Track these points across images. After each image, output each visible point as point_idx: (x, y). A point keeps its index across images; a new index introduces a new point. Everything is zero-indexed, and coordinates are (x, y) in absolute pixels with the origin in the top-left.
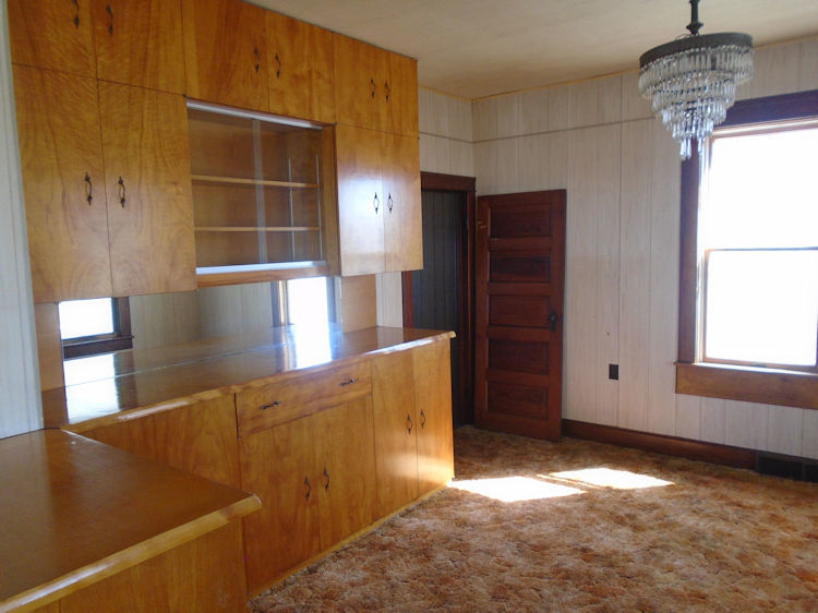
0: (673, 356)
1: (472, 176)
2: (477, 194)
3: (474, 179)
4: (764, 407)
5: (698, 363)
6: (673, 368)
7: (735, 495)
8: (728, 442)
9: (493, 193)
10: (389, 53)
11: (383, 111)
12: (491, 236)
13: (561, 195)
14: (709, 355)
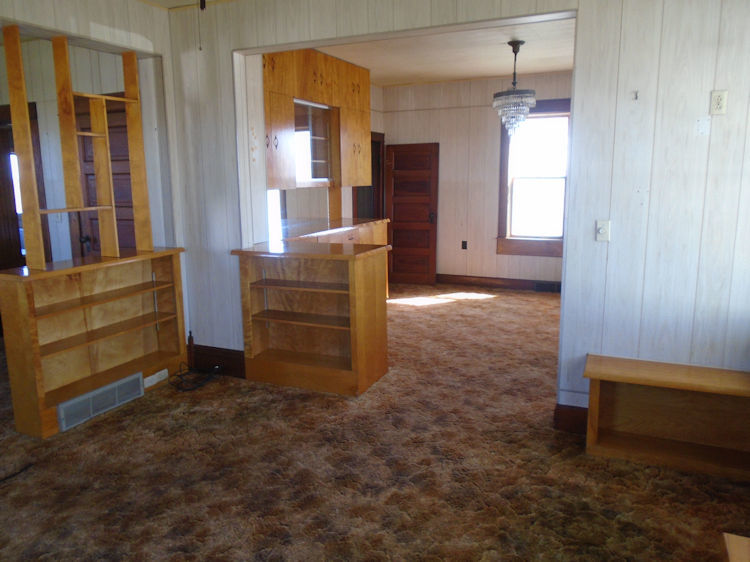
0: (495, 234)
1: (382, 132)
2: (386, 144)
3: (383, 135)
4: (538, 258)
5: (508, 237)
6: (495, 241)
7: (525, 298)
8: (522, 278)
9: (396, 143)
10: (359, 67)
11: (357, 99)
12: (396, 169)
13: (436, 145)
14: (513, 234)
